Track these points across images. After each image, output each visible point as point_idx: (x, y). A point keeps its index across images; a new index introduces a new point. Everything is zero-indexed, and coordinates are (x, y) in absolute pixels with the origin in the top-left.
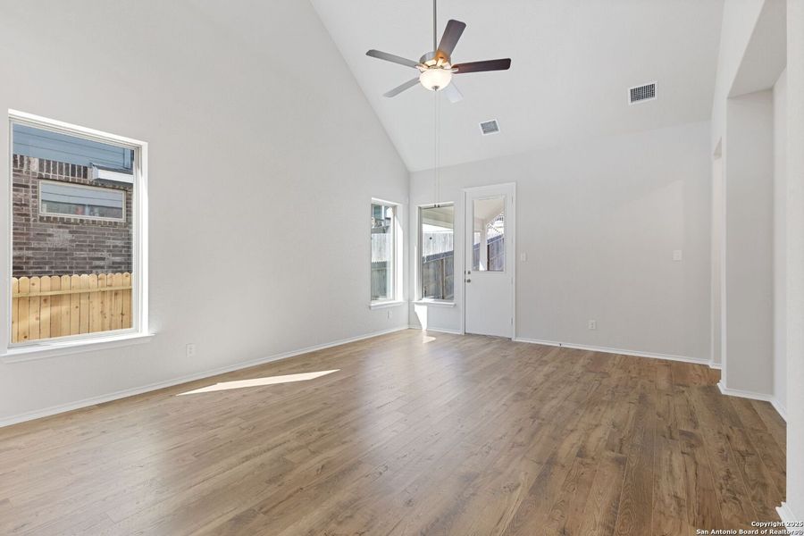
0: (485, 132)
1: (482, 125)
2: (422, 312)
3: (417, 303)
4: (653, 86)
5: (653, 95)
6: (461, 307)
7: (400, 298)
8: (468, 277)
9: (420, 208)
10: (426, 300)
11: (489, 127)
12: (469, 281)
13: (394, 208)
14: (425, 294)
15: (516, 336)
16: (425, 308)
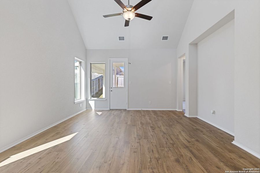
0: (119, 40)
1: (119, 37)
2: (92, 103)
3: (90, 100)
4: (168, 37)
5: (167, 39)
6: (109, 100)
7: (83, 98)
8: (111, 89)
9: (91, 64)
10: (93, 99)
11: (121, 38)
12: (111, 91)
13: (80, 63)
14: (93, 96)
15: (128, 108)
16: (94, 101)
